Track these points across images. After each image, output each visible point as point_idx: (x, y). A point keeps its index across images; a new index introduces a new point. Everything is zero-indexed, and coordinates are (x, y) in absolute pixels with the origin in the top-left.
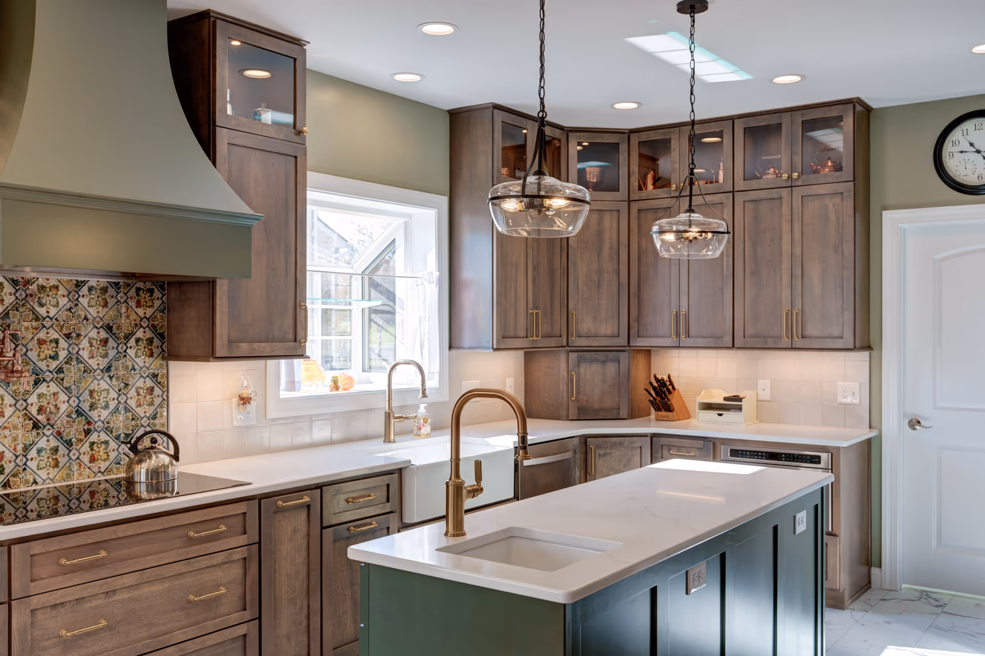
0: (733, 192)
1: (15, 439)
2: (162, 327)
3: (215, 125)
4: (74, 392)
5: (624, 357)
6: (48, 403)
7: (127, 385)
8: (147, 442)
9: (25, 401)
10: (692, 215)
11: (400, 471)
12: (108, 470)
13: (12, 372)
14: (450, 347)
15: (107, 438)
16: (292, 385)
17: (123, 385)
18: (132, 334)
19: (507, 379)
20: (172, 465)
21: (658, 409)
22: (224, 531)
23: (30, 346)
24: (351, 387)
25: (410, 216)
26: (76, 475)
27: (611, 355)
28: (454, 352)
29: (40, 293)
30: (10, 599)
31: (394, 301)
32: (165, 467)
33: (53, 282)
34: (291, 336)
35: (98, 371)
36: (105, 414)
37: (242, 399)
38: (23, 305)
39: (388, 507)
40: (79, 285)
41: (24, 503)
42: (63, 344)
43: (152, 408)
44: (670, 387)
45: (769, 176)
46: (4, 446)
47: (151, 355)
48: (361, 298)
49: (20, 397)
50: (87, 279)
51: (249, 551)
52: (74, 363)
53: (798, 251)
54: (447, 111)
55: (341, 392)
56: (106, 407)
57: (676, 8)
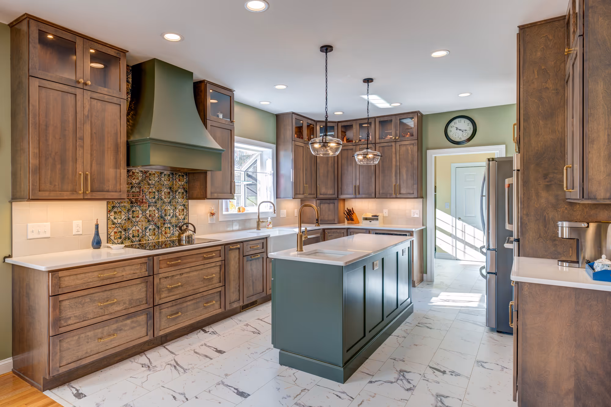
0: (375, 143)
1: (142, 225)
2: (186, 188)
3: (206, 119)
4: (160, 210)
5: (336, 201)
6: (152, 213)
7: (176, 208)
8: (185, 227)
9: (145, 212)
10: (368, 150)
11: (266, 238)
12: (170, 237)
13: (142, 202)
14: (277, 198)
15: (170, 226)
16: (227, 210)
17: (175, 208)
18: (177, 191)
19: (295, 210)
20: (194, 234)
21: (348, 220)
22: (215, 256)
23: (147, 194)
24: (244, 211)
25: (262, 152)
26: (161, 238)
27: (332, 201)
28: (278, 199)
29: (150, 176)
30: (153, 274)
31: (256, 181)
32: (191, 235)
33: (153, 172)
34: (229, 192)
35: (167, 203)
36: (169, 218)
37: (211, 214)
38: (145, 180)
39: (263, 250)
40: (161, 173)
41: (145, 247)
42: (157, 193)
43: (184, 216)
44: (353, 212)
45: (388, 138)
46: (139, 227)
47: (183, 198)
48: (244, 180)
49: (144, 211)
50: (164, 171)
51: (222, 262)
52: (160, 200)
53: (398, 164)
54: (276, 115)
55: (241, 213)
56: (170, 215)
57: (362, 81)
